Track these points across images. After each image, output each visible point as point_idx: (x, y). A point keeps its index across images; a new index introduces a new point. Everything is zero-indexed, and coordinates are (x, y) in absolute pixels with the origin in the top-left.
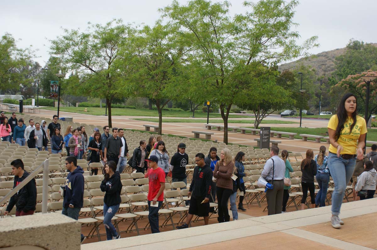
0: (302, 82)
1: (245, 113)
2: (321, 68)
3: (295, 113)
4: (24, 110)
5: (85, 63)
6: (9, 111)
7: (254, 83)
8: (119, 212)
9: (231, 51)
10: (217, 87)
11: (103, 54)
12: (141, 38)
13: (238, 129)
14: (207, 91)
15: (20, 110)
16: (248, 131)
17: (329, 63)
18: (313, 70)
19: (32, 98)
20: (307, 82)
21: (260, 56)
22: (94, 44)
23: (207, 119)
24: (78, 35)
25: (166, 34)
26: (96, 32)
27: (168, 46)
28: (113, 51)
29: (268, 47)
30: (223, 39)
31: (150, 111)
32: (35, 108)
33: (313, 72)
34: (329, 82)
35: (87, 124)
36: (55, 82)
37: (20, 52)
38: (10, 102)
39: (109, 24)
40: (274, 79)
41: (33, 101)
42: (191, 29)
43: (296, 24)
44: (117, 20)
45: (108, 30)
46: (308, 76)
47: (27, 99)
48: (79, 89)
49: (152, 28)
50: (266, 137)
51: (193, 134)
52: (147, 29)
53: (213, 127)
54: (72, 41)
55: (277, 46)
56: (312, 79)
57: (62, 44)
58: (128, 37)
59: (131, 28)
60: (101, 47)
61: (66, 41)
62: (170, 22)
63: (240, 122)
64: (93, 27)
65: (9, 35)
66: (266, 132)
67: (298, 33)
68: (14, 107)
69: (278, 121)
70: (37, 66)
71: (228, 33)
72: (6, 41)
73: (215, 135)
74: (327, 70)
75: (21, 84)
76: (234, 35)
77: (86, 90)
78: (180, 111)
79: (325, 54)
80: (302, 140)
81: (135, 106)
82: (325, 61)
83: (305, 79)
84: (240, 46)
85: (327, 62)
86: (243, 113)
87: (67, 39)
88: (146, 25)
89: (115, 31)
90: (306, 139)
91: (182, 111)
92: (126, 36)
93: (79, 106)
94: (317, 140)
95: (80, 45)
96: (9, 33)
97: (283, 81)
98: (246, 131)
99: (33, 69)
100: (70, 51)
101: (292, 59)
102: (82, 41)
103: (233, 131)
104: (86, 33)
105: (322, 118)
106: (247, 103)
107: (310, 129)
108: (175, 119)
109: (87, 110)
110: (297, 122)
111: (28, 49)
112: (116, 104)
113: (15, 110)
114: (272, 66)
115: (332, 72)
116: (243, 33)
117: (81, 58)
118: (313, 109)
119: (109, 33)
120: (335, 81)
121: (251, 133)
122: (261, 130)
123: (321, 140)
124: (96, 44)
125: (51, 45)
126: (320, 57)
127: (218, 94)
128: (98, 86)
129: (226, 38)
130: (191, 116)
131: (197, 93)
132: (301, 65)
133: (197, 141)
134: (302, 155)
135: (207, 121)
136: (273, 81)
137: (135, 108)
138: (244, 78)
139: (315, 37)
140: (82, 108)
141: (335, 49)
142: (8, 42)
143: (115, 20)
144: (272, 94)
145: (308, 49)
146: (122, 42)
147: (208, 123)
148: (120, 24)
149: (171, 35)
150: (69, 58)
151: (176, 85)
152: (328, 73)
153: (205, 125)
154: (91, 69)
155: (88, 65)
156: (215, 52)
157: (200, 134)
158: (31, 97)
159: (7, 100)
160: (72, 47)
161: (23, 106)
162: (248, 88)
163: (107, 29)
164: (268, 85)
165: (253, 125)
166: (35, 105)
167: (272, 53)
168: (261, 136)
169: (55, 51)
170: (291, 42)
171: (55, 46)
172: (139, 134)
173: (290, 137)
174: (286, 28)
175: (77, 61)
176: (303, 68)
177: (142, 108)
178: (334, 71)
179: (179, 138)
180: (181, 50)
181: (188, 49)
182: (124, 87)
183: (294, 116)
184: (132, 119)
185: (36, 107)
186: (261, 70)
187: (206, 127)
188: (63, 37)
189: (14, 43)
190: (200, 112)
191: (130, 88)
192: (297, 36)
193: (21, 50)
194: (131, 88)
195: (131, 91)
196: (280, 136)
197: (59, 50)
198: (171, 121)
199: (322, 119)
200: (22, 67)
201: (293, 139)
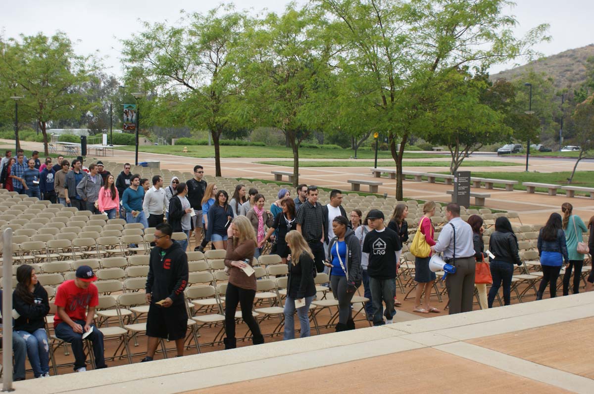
0: (532, 99)
1: (440, 150)
2: (564, 77)
3: (520, 149)
4: (89, 151)
5: (176, 74)
6: (66, 153)
7: (444, 101)
8: (208, 311)
9: (405, 50)
10: (383, 108)
11: (206, 60)
12: (264, 32)
13: (423, 176)
14: (367, 115)
15: (82, 151)
16: (440, 178)
17: (577, 68)
18: (550, 79)
19: (103, 132)
20: (539, 98)
21: (453, 58)
22: (190, 44)
23: (374, 160)
24: (165, 31)
25: (302, 25)
26: (194, 25)
27: (306, 44)
28: (220, 55)
29: (468, 42)
30: (393, 30)
31: (287, 150)
32: (107, 148)
33: (549, 82)
34: (576, 97)
35: (180, 171)
36: (130, 106)
37: (79, 60)
38: (69, 139)
39: (213, 12)
40: (476, 93)
41: (105, 136)
42: (340, 16)
43: (511, 3)
44: (226, 4)
45: (213, 21)
46: (541, 89)
47: (95, 134)
48: (167, 116)
49: (280, 16)
50: (463, 188)
51: (350, 185)
52: (272, 18)
53: (384, 173)
54: (156, 41)
55: (482, 40)
56: (547, 94)
57: (139, 45)
58: (243, 32)
59: (248, 18)
60: (202, 48)
61: (147, 42)
62: (306, 5)
63: (429, 165)
64: (188, 17)
65: (62, 35)
66: (463, 180)
67: (514, 18)
68: (73, 148)
69: (491, 162)
70: (113, 83)
71: (401, 20)
72: (58, 44)
73: (385, 186)
74: (574, 79)
75: (89, 112)
76: (411, 23)
77: (178, 117)
78: (335, 148)
79: (571, 53)
80: (526, 191)
81: (264, 143)
82: (570, 64)
83: (536, 94)
84: (420, 41)
85: (574, 67)
86: (437, 150)
87: (148, 38)
88: (270, 11)
89: (224, 23)
90: (532, 190)
91: (339, 148)
92: (242, 30)
93: (177, 144)
94: (550, 192)
95: (168, 46)
96: (61, 31)
97: (495, 97)
98: (436, 179)
99: (107, 87)
100: (152, 56)
101: (506, 61)
102: (170, 40)
103: (416, 178)
104: (178, 27)
105: (565, 156)
106: (432, 132)
107: (542, 174)
108: (325, 162)
109: (187, 150)
110: (520, 162)
111: (92, 56)
112: (235, 139)
113: (74, 152)
114: (478, 73)
115: (581, 82)
116: (426, 19)
117: (170, 67)
118: (552, 141)
119: (213, 27)
120: (585, 96)
121: (444, 182)
122: (455, 177)
123: (558, 191)
124: (194, 45)
125: (122, 47)
126: (563, 58)
127: (386, 119)
128: (197, 110)
129: (398, 29)
130: (351, 156)
131: (350, 117)
132: (529, 72)
133: (351, 195)
134: (519, 216)
135: (374, 164)
136: (473, 97)
137: (264, 146)
138: (427, 93)
139: (545, 25)
140: (180, 147)
141: (587, 45)
142: (61, 45)
143: (223, 5)
144: (471, 118)
145: (533, 44)
146: (235, 40)
147: (376, 168)
148: (231, 12)
149: (310, 27)
150: (152, 67)
151: (317, 107)
152: (576, 84)
153: (371, 170)
154: (187, 85)
155: (181, 77)
156: (380, 52)
157: (361, 185)
158: (101, 132)
159: (65, 137)
160: (156, 50)
161: (87, 145)
162: (433, 109)
163: (211, 19)
164: (465, 104)
165: (448, 169)
166: (108, 143)
167: (473, 52)
168: (456, 186)
169: (130, 57)
170: (504, 34)
171: (129, 48)
172: (259, 187)
173: (507, 187)
174: (495, 11)
175: (163, 72)
176: (533, 76)
177: (276, 146)
178: (585, 81)
179: (323, 191)
180: (327, 50)
181: (338, 48)
182: (237, 111)
183: (518, 153)
184: (256, 163)
185: (108, 146)
186: (456, 80)
187: (373, 173)
188: (141, 34)
189: (71, 47)
190: (368, 150)
191: (245, 113)
192: (513, 22)
193: (82, 58)
194: (248, 113)
195: (246, 117)
196: (491, 186)
197: (135, 55)
198: (318, 165)
199: (564, 158)
200: (91, 85)
201: (512, 191)
